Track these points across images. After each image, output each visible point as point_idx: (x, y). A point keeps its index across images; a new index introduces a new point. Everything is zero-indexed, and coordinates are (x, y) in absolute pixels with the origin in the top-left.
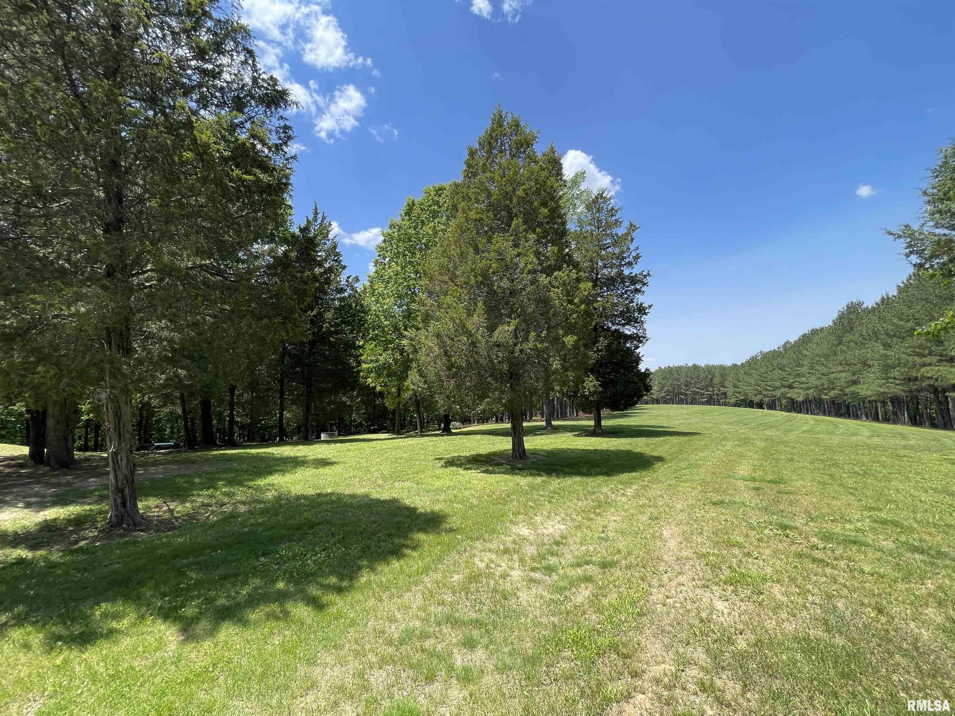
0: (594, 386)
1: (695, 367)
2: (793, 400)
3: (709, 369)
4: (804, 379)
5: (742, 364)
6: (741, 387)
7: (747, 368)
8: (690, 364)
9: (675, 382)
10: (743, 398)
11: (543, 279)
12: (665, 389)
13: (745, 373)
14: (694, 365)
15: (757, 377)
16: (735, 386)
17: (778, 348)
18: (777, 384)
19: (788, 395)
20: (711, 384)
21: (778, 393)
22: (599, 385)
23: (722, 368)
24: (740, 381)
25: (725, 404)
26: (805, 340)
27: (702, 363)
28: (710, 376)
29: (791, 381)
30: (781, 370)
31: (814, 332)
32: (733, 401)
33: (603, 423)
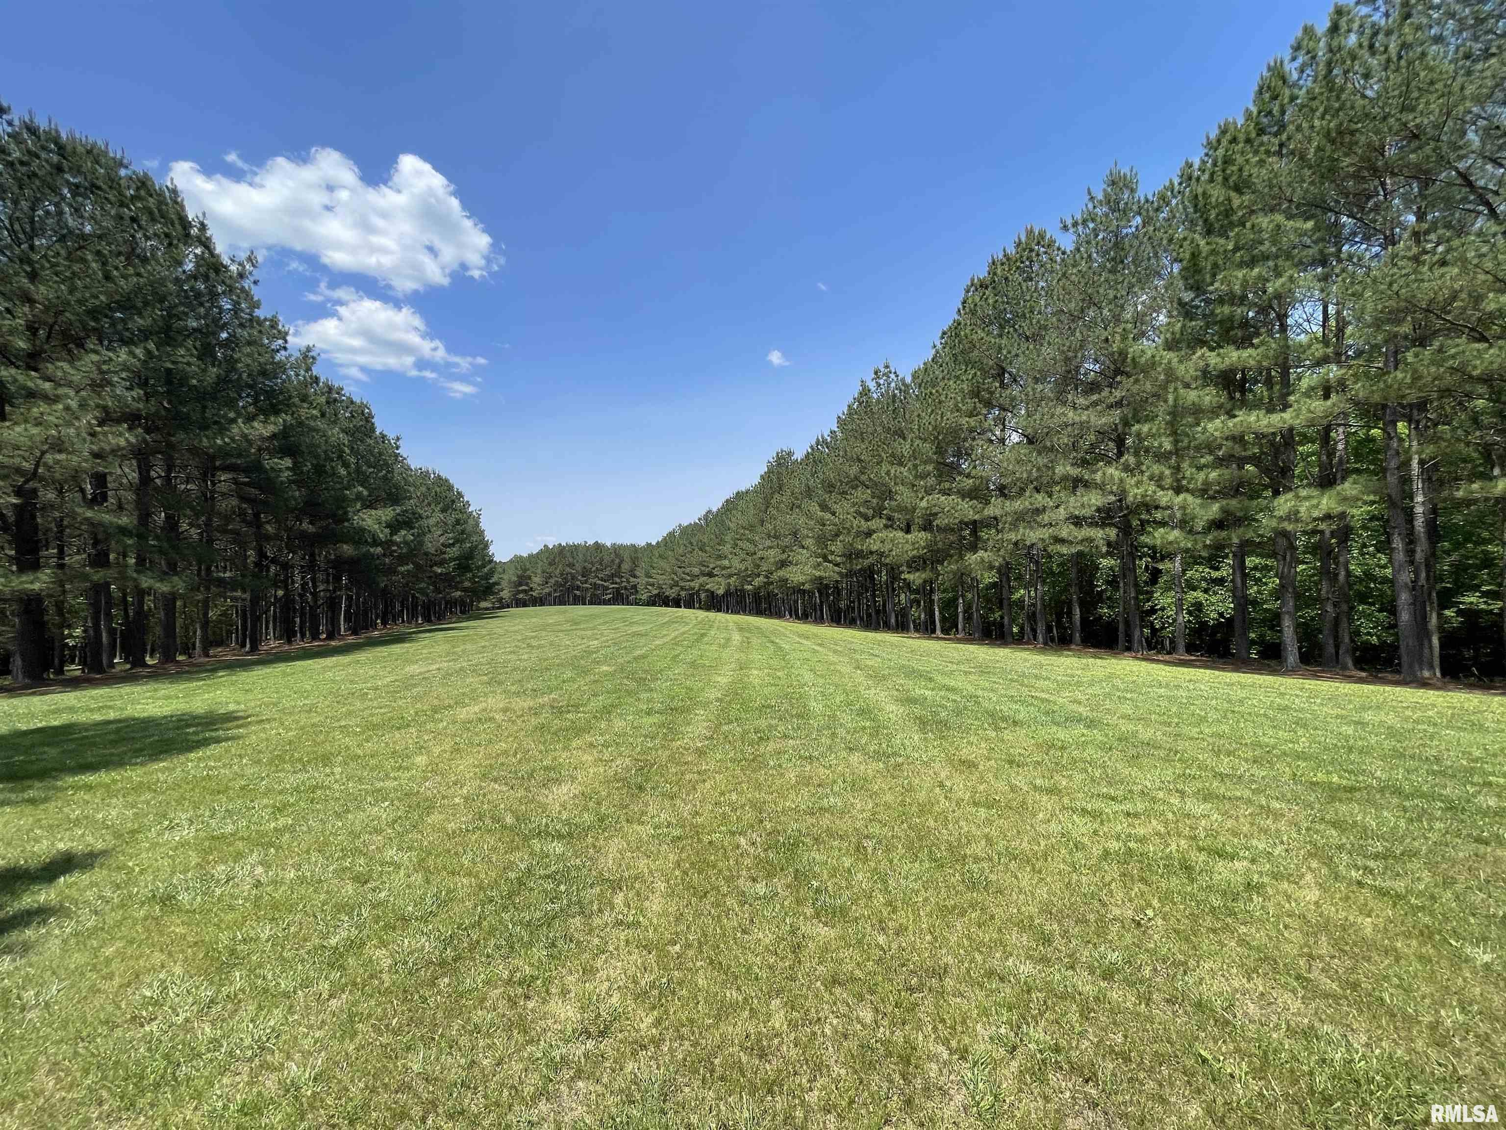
1: (598, 546)
2: (713, 593)
4: (726, 563)
5: (658, 543)
6: (655, 576)
7: (663, 549)
10: (655, 592)
13: (660, 556)
14: (597, 543)
15: (674, 561)
16: (648, 575)
17: (699, 519)
18: (696, 571)
19: (708, 587)
21: (696, 584)
24: (653, 568)
25: (636, 603)
26: (730, 506)
27: (607, 540)
29: (711, 566)
30: (701, 550)
31: (739, 495)
32: (644, 597)
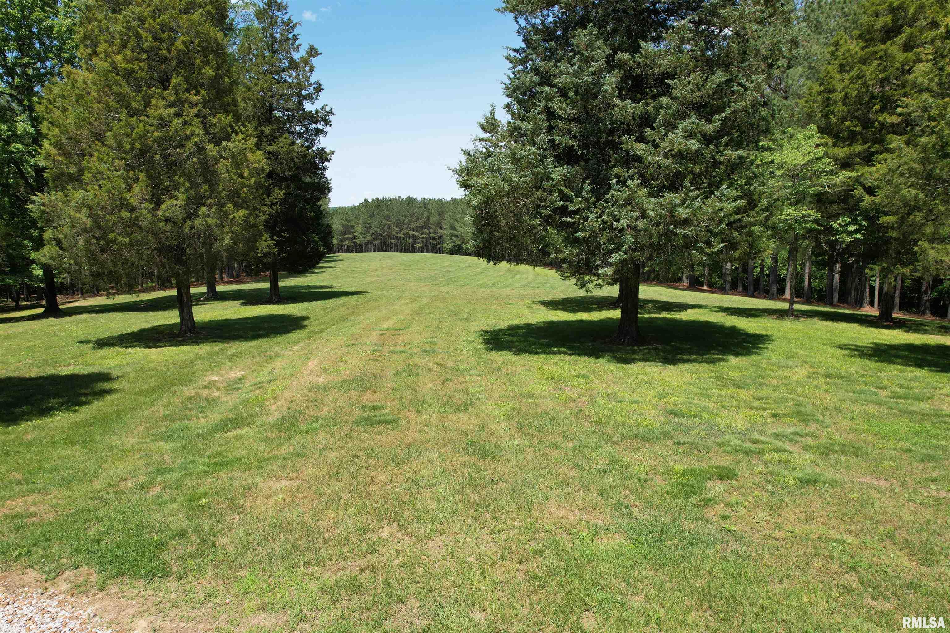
0: (268, 246)
1: (410, 200)
3: (426, 204)
6: (459, 229)
8: (404, 197)
9: (385, 221)
10: (458, 242)
11: (211, 149)
12: (372, 230)
14: (409, 198)
16: (453, 228)
20: (427, 226)
22: (274, 245)
23: (441, 202)
24: (458, 222)
25: (441, 251)
27: (418, 197)
28: (426, 214)
32: (449, 247)
33: (281, 284)
